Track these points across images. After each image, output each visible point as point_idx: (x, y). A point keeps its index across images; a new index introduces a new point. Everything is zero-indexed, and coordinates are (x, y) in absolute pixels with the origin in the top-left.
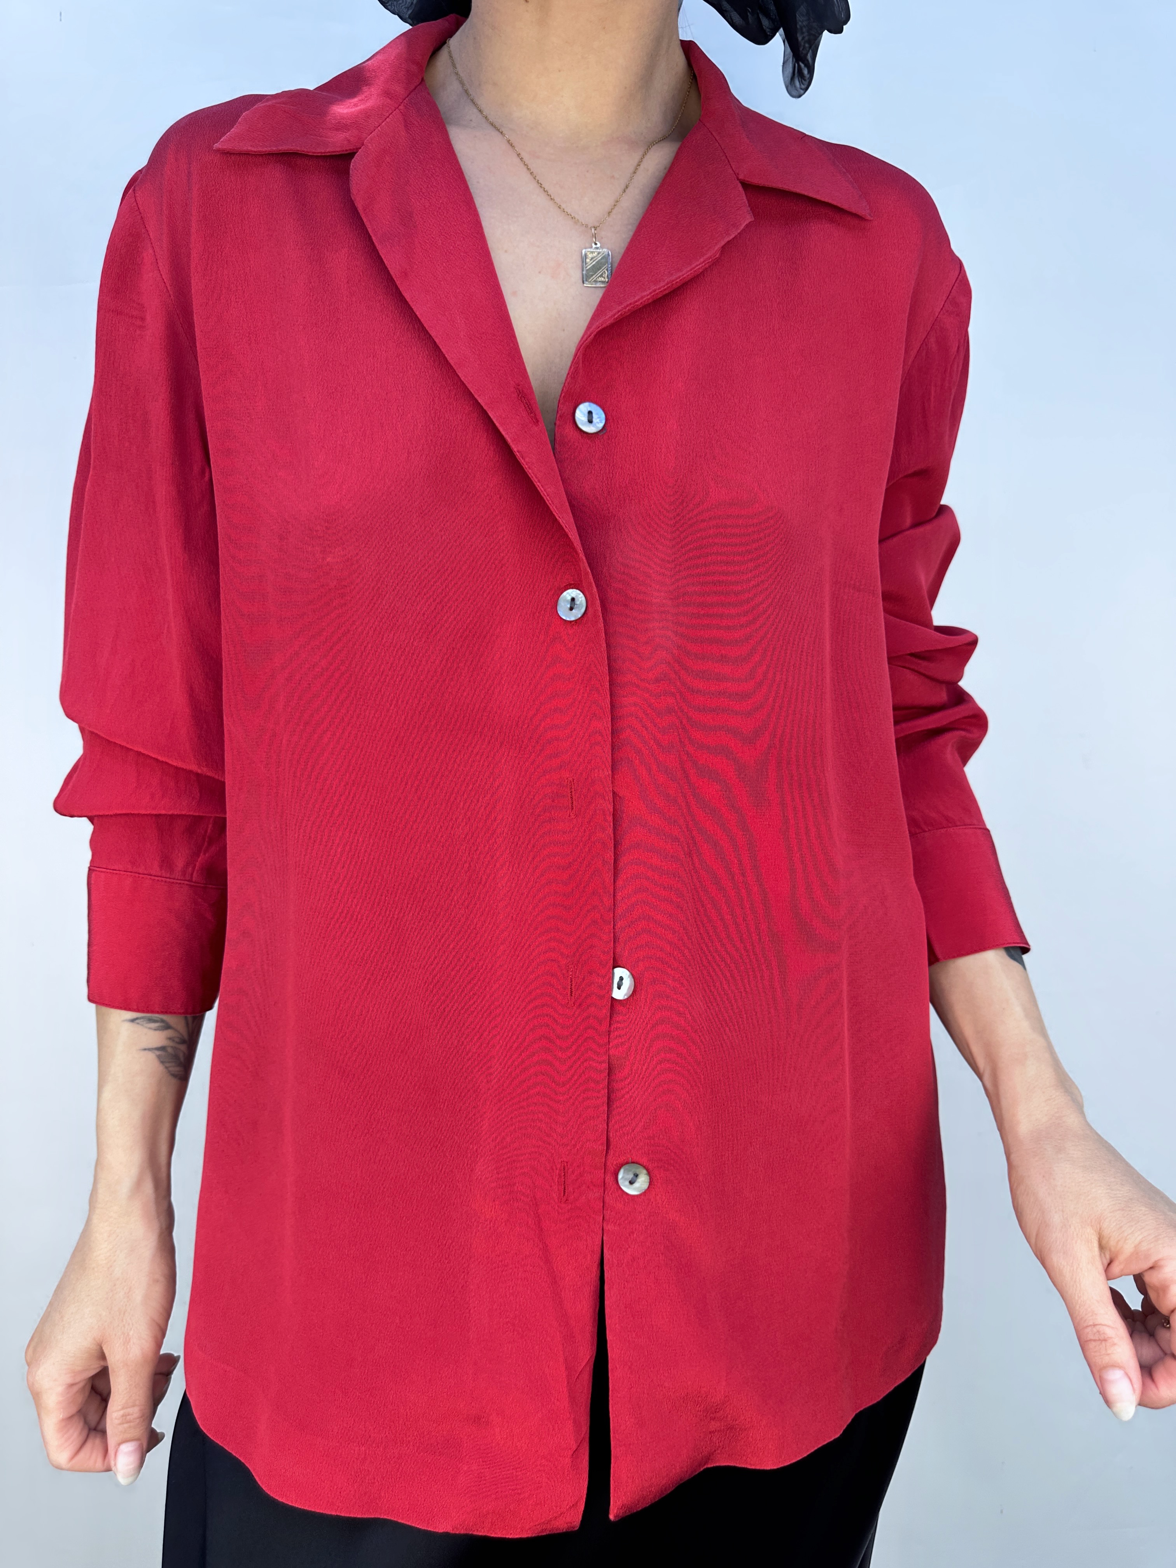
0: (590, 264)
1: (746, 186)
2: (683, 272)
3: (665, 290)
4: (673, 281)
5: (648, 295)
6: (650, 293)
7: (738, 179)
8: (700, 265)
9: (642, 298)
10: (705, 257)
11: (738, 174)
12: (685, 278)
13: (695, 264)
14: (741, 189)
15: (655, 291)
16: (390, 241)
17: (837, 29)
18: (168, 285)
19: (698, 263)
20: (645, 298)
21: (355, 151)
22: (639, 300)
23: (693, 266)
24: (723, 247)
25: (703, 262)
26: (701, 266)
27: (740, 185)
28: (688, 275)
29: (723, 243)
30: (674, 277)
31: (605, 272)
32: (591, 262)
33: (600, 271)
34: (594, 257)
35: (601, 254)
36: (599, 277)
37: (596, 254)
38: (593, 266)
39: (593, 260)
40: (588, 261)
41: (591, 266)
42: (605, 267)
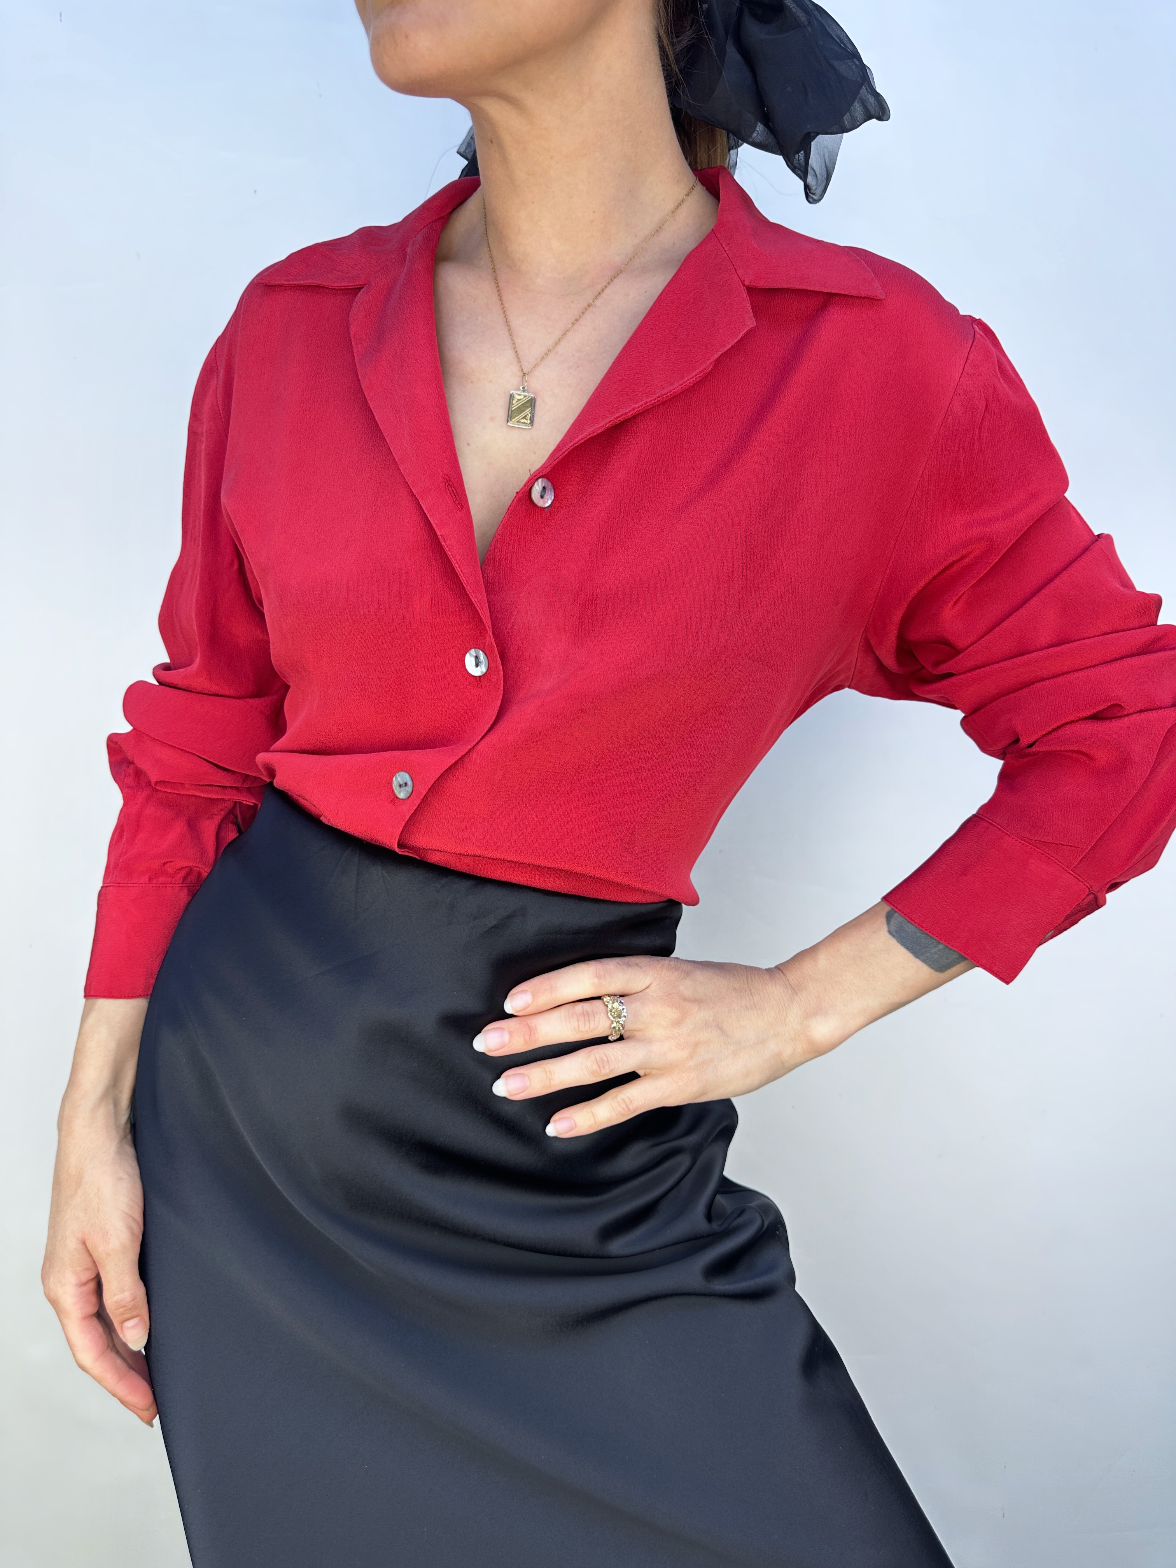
0: (515, 405)
1: (751, 289)
2: (674, 387)
3: (655, 403)
4: (664, 395)
5: (639, 407)
6: (641, 406)
7: (744, 284)
8: (690, 379)
9: (633, 409)
10: (697, 371)
11: (744, 277)
12: (675, 392)
13: (686, 379)
14: (746, 293)
15: (647, 403)
18: (220, 409)
20: (636, 410)
21: (361, 286)
22: (630, 411)
25: (695, 376)
26: (694, 378)
27: (745, 289)
28: (679, 390)
29: (720, 354)
30: (666, 391)
31: (528, 414)
32: (517, 403)
33: (524, 413)
34: (521, 400)
35: (527, 397)
36: (521, 419)
37: (522, 397)
38: (518, 407)
39: (519, 402)
40: (514, 402)
41: (516, 407)
42: (529, 409)
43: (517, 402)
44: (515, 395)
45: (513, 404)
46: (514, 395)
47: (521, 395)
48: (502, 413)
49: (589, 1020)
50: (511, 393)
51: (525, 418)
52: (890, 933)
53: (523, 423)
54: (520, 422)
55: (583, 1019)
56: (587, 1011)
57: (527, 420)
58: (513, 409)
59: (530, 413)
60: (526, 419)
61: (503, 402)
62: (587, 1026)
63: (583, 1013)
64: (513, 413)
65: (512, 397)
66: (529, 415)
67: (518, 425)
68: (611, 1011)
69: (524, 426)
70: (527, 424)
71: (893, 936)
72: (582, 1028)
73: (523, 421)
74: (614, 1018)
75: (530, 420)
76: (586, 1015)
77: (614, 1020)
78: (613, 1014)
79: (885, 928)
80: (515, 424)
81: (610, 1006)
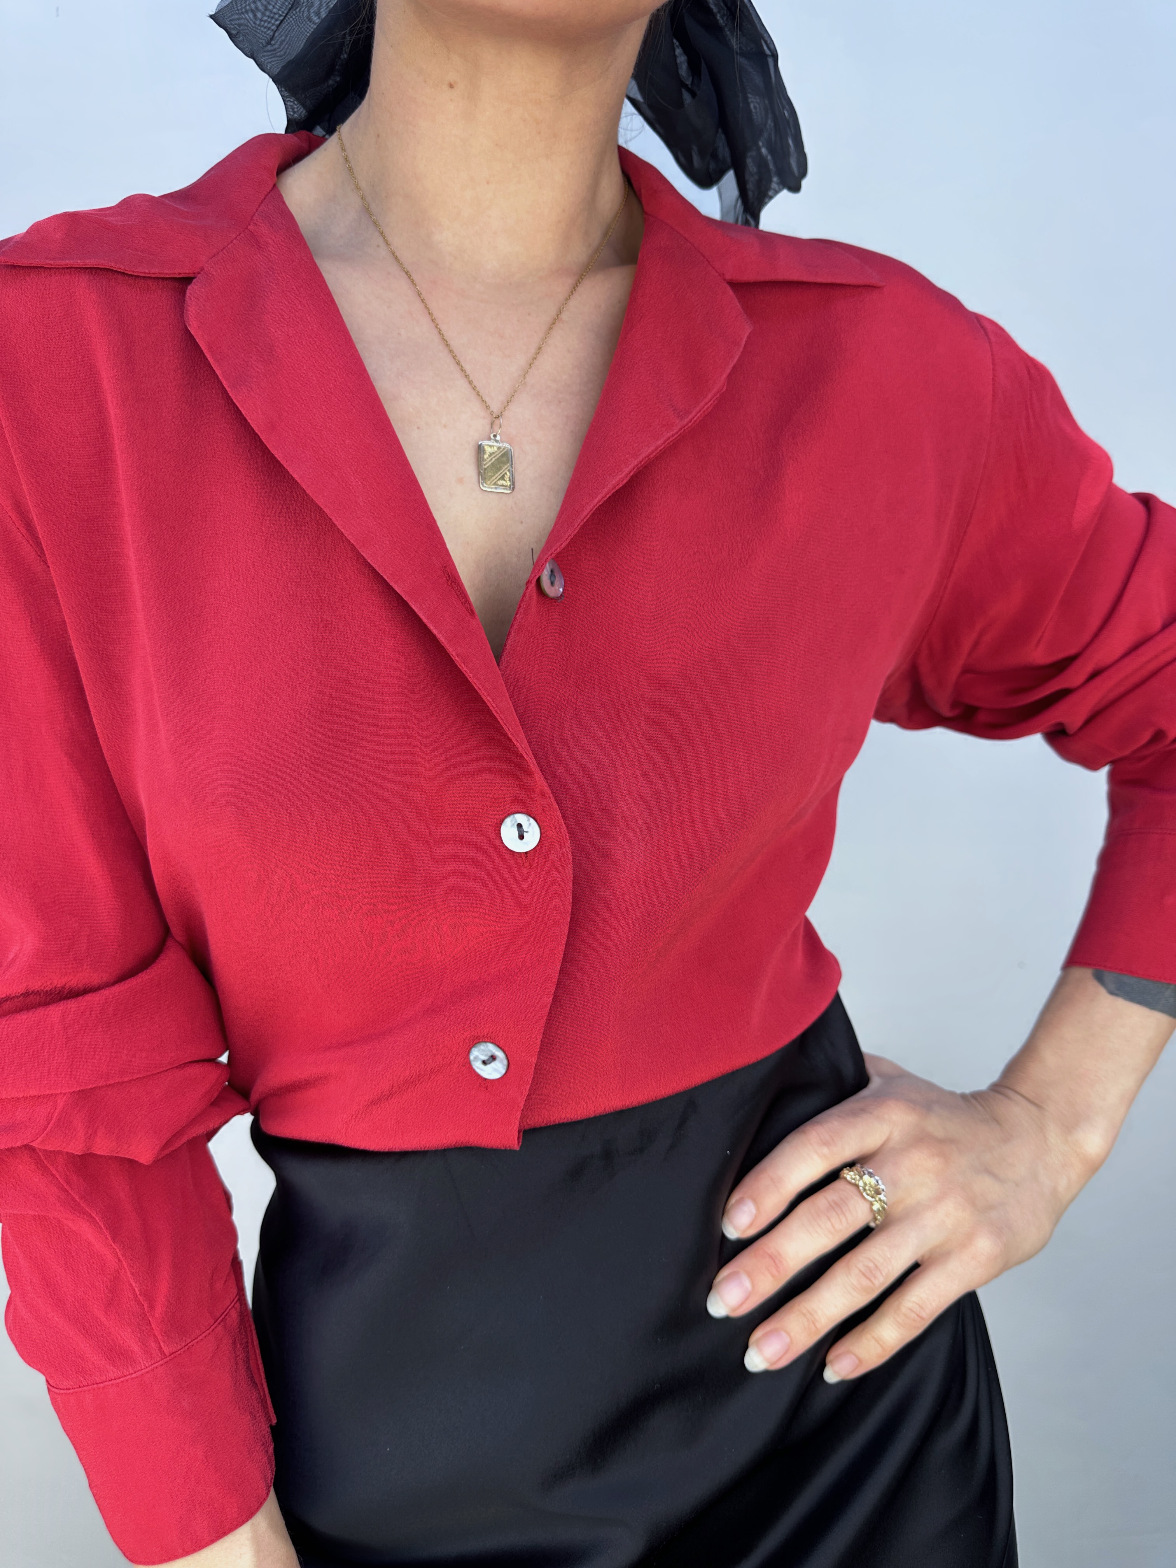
0: (488, 461)
1: (734, 285)
7: (725, 280)
11: (723, 274)
14: (730, 292)
16: (247, 383)
17: (795, 188)
19: (706, 400)
21: (191, 275)
22: (653, 451)
23: (702, 404)
24: (729, 376)
26: (709, 404)
27: (727, 286)
29: (728, 371)
31: (506, 473)
32: (490, 459)
33: (501, 471)
34: (494, 453)
35: (501, 450)
36: (499, 480)
37: (496, 449)
38: (492, 464)
39: (492, 457)
40: (486, 456)
41: (490, 463)
42: (506, 467)
43: (490, 456)
44: (486, 447)
45: (484, 460)
46: (483, 447)
47: (493, 446)
48: (470, 471)
49: (842, 1211)
50: (480, 443)
51: (503, 478)
52: (1112, 993)
53: (501, 485)
54: (498, 485)
55: (834, 1214)
56: (833, 1201)
57: (506, 481)
58: (486, 467)
59: (509, 471)
60: (504, 480)
61: (469, 455)
62: (844, 1220)
63: (831, 1206)
64: (486, 472)
65: (480, 449)
66: (508, 473)
67: (496, 488)
68: (865, 1190)
69: (504, 489)
70: (506, 486)
71: (1116, 995)
72: (838, 1226)
73: (501, 482)
74: (872, 1197)
75: (510, 480)
76: (837, 1207)
77: (873, 1199)
78: (868, 1192)
79: (1102, 991)
80: (492, 488)
81: (861, 1184)
